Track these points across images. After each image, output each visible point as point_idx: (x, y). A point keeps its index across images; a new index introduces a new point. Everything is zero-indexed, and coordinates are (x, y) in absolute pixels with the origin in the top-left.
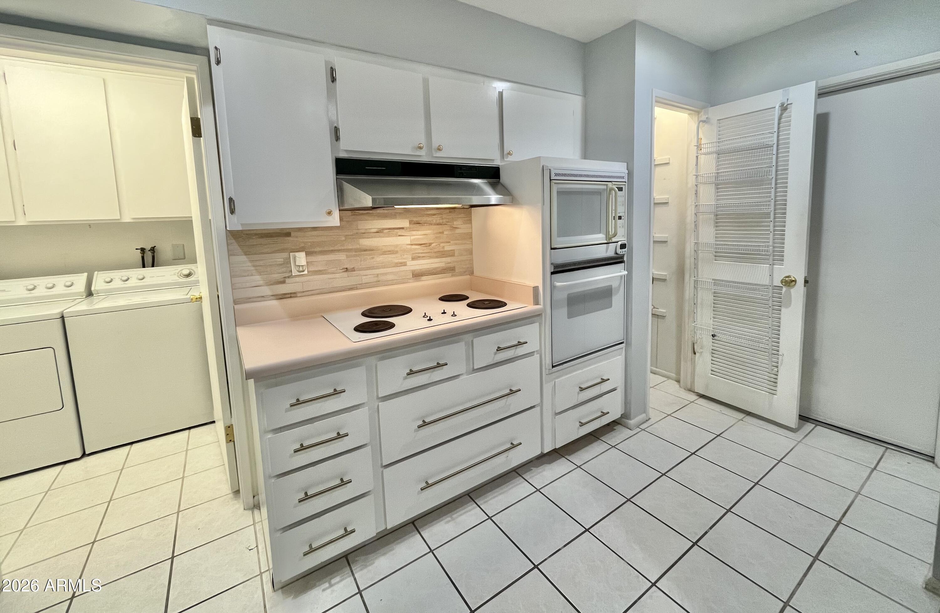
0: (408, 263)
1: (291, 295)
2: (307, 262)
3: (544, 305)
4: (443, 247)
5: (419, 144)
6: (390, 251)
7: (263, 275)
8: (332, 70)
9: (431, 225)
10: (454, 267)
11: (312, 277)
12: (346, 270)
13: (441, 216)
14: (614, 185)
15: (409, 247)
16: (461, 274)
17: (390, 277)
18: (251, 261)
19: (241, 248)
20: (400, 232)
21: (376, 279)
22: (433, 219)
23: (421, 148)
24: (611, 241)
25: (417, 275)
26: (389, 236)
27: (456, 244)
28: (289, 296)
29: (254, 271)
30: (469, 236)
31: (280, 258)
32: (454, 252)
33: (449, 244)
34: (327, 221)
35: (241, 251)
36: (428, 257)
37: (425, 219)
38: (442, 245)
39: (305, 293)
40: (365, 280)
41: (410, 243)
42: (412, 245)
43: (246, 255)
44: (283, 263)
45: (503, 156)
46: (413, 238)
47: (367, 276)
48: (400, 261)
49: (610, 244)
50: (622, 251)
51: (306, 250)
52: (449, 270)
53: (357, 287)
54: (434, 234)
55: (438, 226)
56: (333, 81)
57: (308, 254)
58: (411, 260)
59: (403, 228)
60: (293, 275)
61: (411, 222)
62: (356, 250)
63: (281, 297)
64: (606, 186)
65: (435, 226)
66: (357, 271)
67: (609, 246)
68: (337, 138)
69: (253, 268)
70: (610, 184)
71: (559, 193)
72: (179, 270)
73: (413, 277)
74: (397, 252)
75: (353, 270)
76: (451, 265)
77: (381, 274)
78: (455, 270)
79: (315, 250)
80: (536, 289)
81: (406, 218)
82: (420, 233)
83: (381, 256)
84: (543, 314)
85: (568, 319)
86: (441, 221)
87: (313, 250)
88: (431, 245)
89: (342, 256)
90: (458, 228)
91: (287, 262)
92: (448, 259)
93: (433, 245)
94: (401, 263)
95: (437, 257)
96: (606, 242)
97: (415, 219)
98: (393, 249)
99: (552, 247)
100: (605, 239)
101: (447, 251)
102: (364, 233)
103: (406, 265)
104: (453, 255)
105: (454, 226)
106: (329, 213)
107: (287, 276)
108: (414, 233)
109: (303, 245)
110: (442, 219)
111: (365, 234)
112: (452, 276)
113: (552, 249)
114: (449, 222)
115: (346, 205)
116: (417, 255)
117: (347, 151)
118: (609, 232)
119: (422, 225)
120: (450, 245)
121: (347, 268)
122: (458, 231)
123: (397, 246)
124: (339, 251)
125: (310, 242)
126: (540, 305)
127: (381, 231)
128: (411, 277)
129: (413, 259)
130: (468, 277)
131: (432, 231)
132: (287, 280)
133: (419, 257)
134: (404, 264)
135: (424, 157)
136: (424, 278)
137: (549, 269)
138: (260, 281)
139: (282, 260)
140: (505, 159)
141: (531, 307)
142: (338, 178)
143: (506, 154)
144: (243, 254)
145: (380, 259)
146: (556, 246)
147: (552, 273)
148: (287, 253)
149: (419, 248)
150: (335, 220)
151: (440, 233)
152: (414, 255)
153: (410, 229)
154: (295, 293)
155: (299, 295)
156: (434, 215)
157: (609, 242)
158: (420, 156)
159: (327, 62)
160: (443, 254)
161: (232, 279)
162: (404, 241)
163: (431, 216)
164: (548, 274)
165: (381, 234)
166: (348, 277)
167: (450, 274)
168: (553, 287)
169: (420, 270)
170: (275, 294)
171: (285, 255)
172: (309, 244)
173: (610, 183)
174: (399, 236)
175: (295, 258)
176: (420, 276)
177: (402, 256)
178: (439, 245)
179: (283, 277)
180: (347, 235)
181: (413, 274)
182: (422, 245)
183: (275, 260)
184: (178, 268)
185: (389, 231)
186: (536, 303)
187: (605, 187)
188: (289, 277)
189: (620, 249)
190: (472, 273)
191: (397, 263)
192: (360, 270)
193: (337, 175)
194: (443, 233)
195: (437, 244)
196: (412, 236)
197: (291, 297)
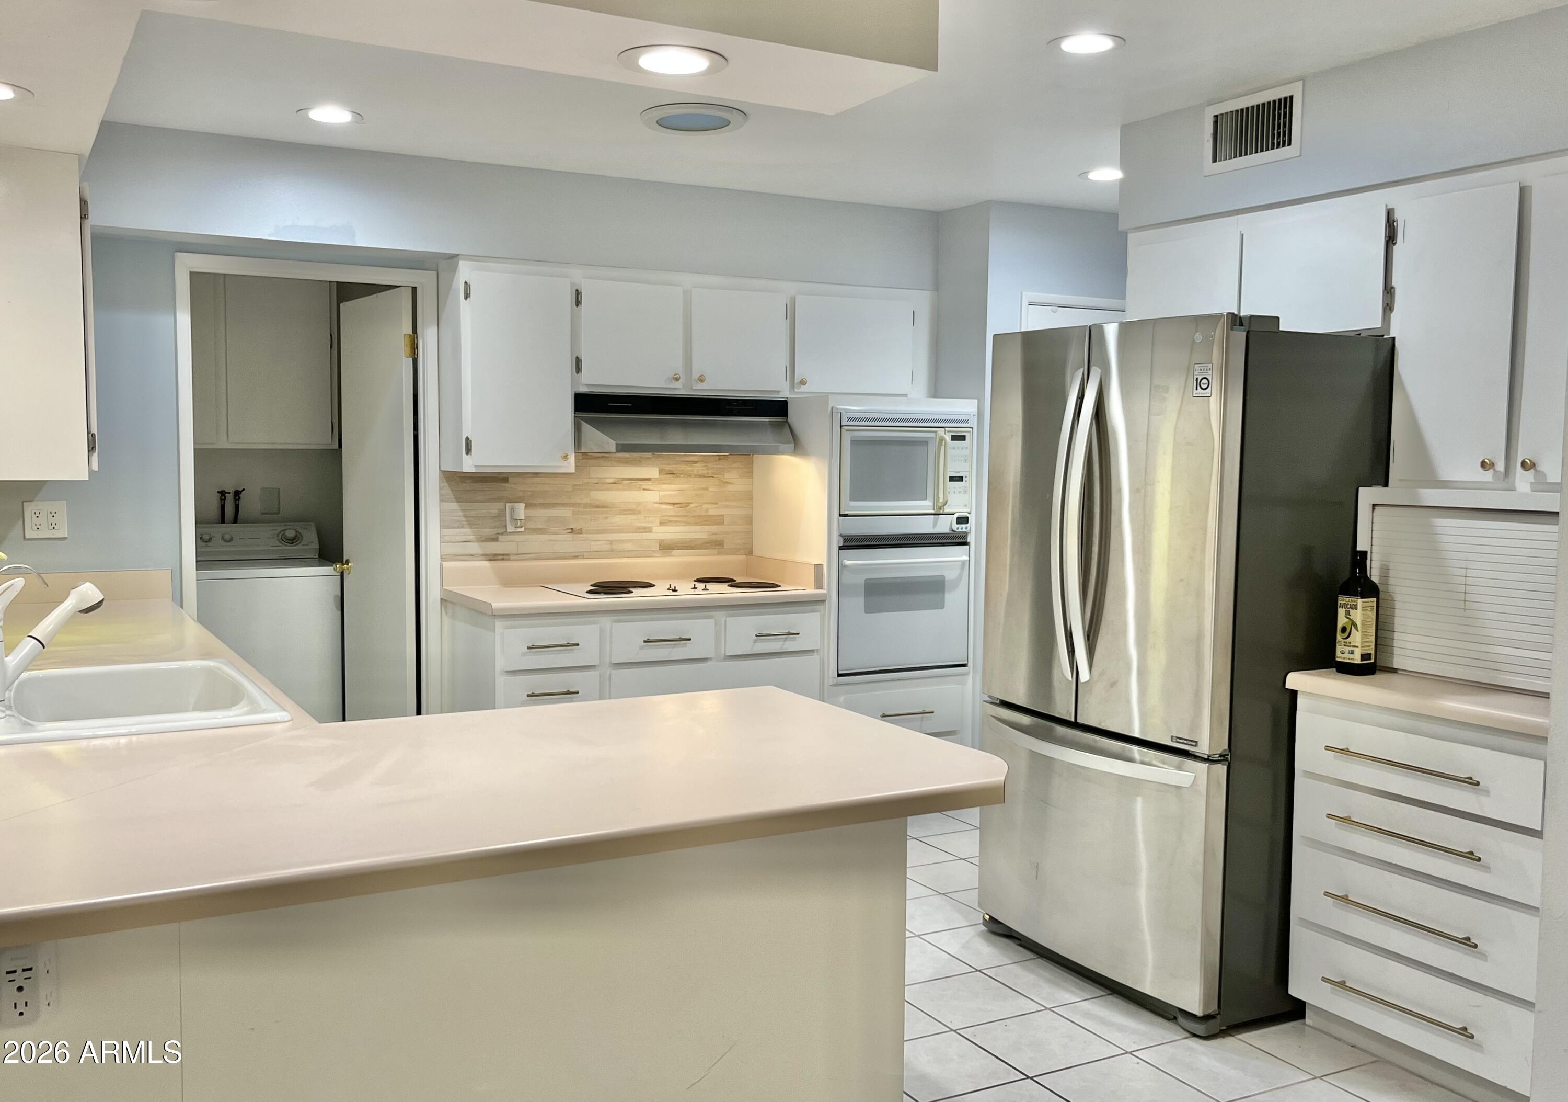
0: (655, 529)
1: (504, 557)
2: (525, 517)
3: (830, 589)
4: (707, 510)
5: (675, 375)
6: (630, 510)
7: (474, 528)
8: (578, 293)
9: (690, 476)
10: (723, 541)
11: (530, 536)
12: (570, 531)
13: (706, 464)
14: (948, 431)
15: (656, 506)
16: (735, 552)
17: (629, 546)
18: (463, 510)
19: (453, 493)
20: (645, 485)
21: (608, 547)
22: (692, 468)
23: (677, 379)
24: (942, 512)
25: (666, 547)
26: (630, 489)
27: (727, 507)
28: (502, 557)
29: (465, 523)
30: (749, 497)
31: (494, 508)
32: (723, 519)
33: (715, 506)
34: (560, 467)
35: (453, 497)
36: (683, 522)
37: (681, 469)
38: (705, 506)
39: (521, 556)
40: (595, 546)
41: (658, 500)
42: (661, 503)
43: (458, 502)
44: (497, 515)
45: (793, 386)
46: (662, 493)
47: (599, 542)
48: (643, 525)
49: (941, 516)
50: (960, 527)
51: (525, 502)
52: (716, 545)
53: (583, 556)
54: (693, 490)
55: (700, 479)
56: (577, 305)
57: (528, 506)
58: (658, 524)
59: (649, 479)
60: (508, 531)
61: (661, 472)
62: (586, 506)
63: (491, 557)
64: (935, 434)
65: (696, 479)
66: (585, 533)
67: (938, 518)
68: (578, 369)
69: (464, 519)
70: (942, 431)
71: (855, 443)
72: (278, 531)
73: (660, 550)
74: (639, 513)
75: (580, 531)
76: (719, 537)
77: (617, 541)
78: (723, 546)
79: (536, 502)
80: (818, 567)
81: (653, 465)
82: (673, 487)
83: (618, 516)
84: (827, 602)
85: (865, 614)
86: (705, 472)
87: (532, 501)
88: (688, 506)
89: (566, 512)
90: (731, 483)
91: (501, 515)
92: (714, 528)
93: (692, 505)
94: (645, 528)
95: (696, 524)
96: (933, 512)
97: (668, 468)
98: (634, 507)
99: (841, 513)
100: (932, 508)
101: (711, 516)
102: (597, 483)
103: (651, 532)
104: (721, 523)
105: (725, 480)
106: (566, 457)
107: (500, 532)
108: (664, 486)
109: (521, 494)
110: (707, 469)
111: (601, 485)
112: (719, 554)
113: (840, 515)
114: (717, 474)
115: (583, 447)
116: (667, 518)
117: (588, 385)
118: (938, 498)
119: (678, 477)
120: (717, 508)
121: (572, 529)
122: (730, 488)
123: (639, 504)
124: (563, 505)
125: (529, 491)
126: (824, 589)
127: (620, 482)
128: (658, 549)
129: (662, 524)
130: (743, 557)
131: (691, 486)
132: (500, 537)
133: (670, 522)
134: (648, 530)
135: (680, 389)
136: (675, 552)
137: (837, 542)
138: (471, 535)
139: (497, 511)
140: (796, 390)
141: (810, 590)
142: (576, 417)
143: (797, 383)
144: (454, 500)
145: (617, 520)
146: (846, 512)
147: (841, 548)
148: (502, 503)
149: (670, 509)
150: (570, 466)
151: (704, 489)
152: (664, 518)
153: (659, 481)
154: (508, 555)
155: (512, 558)
156: (695, 462)
157: (938, 512)
158: (675, 389)
159: (572, 284)
160: (706, 520)
161: (441, 530)
162: (651, 496)
163: (690, 464)
164: (836, 548)
165: (620, 487)
166: (573, 541)
167: (716, 550)
168: (841, 568)
169: (671, 540)
170: (485, 553)
171: (500, 505)
172: (530, 493)
173: (943, 429)
174: (644, 490)
175: (513, 509)
176: (670, 549)
177: (647, 518)
178: (701, 506)
179: (495, 533)
180: (575, 485)
181: (660, 545)
182: (676, 505)
183: (490, 510)
184: (277, 528)
185: (631, 483)
186: (819, 585)
187: (933, 435)
188: (502, 534)
189: (957, 524)
190: (750, 552)
191: (639, 528)
192: (588, 532)
193: (575, 413)
194: (706, 489)
195: (697, 505)
196: (662, 491)
197: (503, 559)
